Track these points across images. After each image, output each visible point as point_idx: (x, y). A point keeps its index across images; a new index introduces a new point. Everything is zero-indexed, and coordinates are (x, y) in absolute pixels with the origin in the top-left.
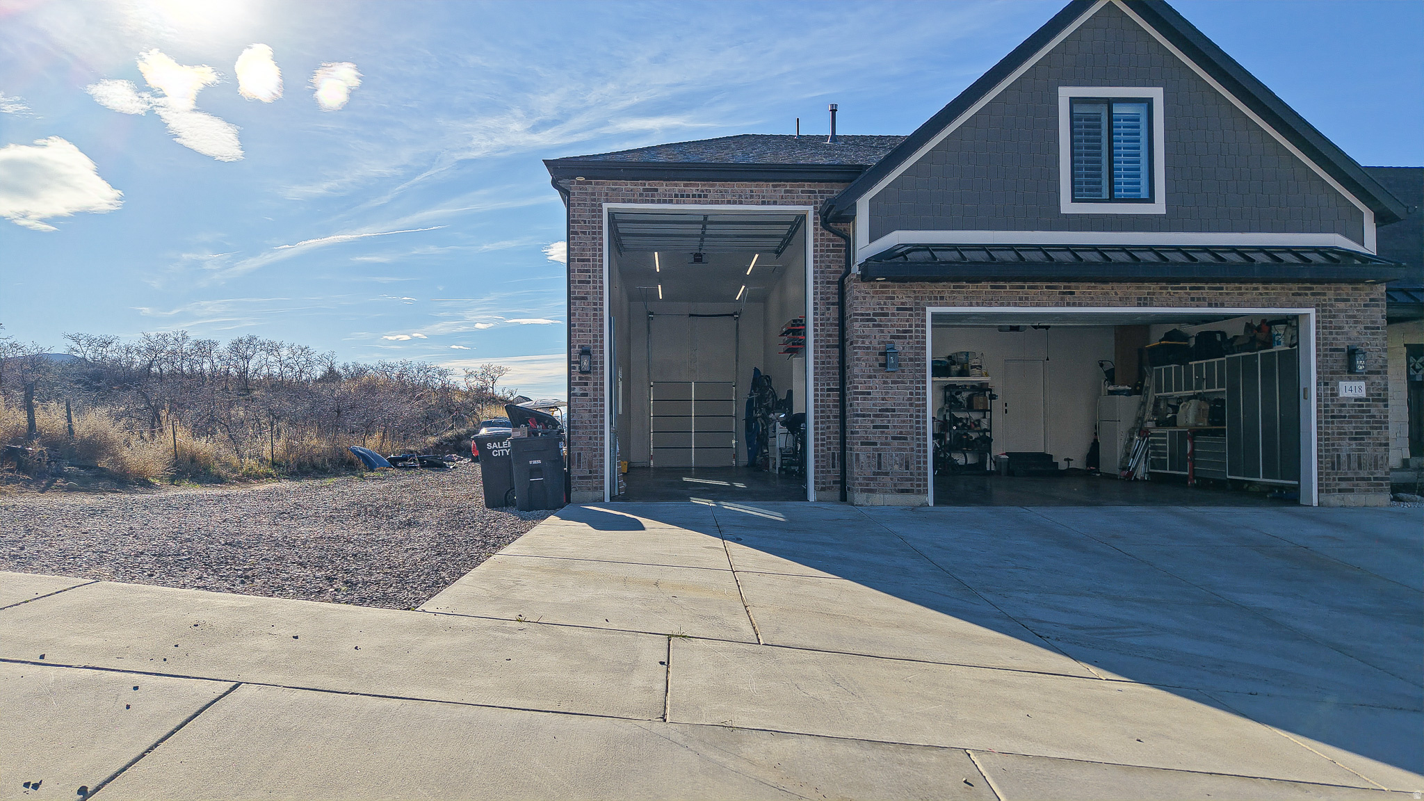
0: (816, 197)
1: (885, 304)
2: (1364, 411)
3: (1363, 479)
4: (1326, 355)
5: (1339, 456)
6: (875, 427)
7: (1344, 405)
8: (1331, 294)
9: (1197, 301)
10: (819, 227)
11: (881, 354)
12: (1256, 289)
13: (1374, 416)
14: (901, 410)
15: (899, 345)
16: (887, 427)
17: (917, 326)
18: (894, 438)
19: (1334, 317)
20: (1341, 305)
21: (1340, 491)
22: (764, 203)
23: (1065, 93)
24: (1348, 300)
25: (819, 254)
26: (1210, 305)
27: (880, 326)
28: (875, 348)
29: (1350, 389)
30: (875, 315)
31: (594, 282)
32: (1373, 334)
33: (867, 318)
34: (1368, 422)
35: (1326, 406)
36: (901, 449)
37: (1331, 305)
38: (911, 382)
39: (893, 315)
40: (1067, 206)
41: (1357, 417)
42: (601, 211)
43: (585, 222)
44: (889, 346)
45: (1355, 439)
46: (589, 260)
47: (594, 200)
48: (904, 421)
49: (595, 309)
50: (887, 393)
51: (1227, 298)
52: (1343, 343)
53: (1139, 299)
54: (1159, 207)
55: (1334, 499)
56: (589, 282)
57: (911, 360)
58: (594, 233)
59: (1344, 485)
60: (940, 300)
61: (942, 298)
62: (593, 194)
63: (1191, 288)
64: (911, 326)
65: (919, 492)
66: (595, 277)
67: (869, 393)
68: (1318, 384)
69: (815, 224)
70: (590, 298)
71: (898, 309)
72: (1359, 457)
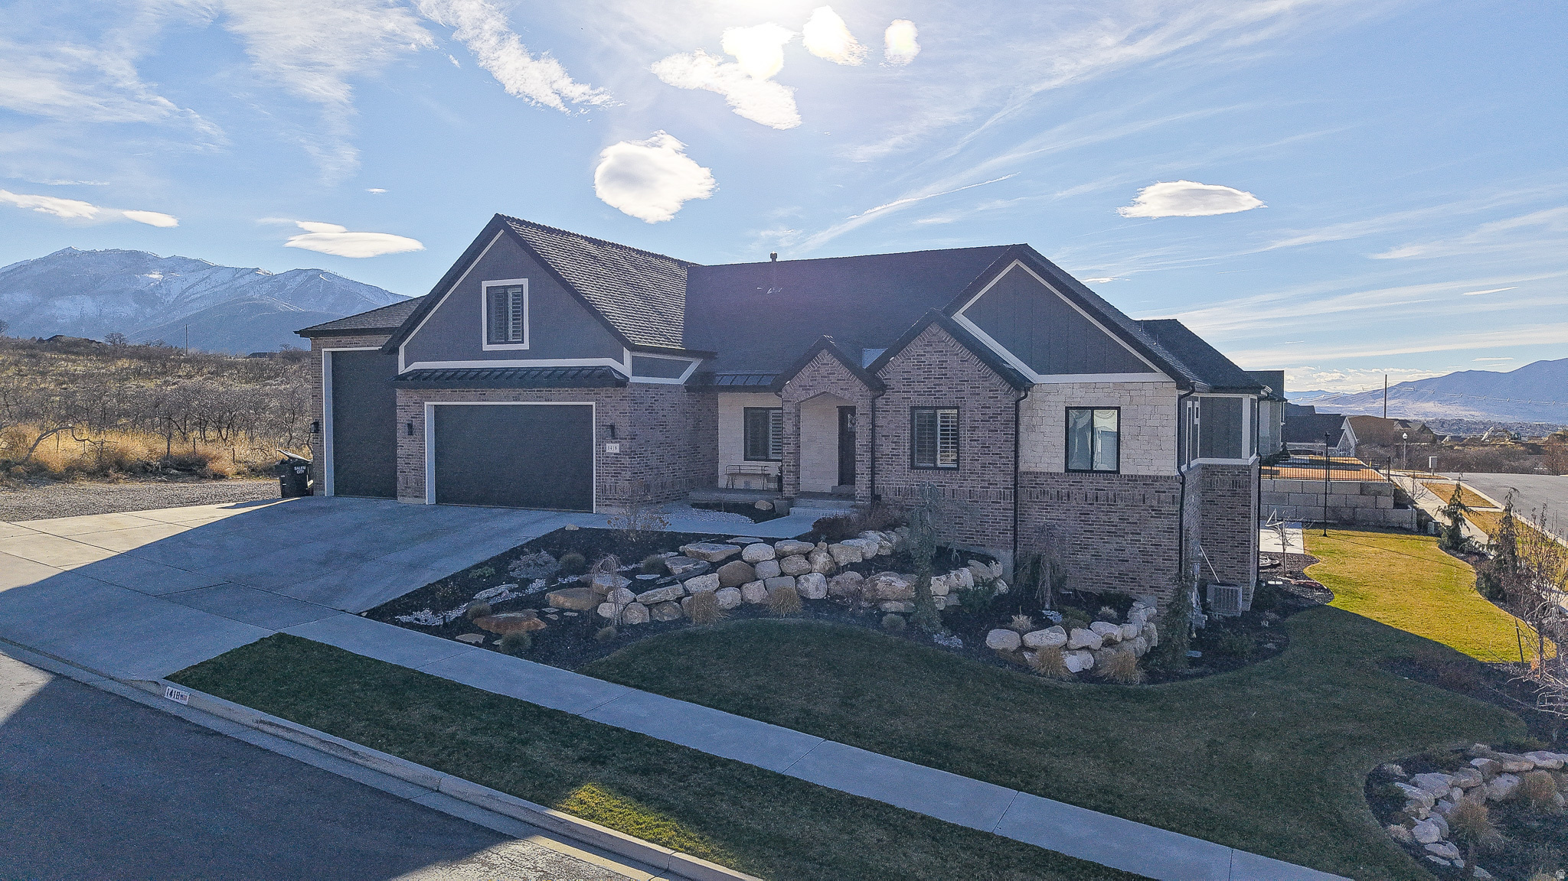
1: (409, 400)
2: (618, 461)
3: (616, 499)
4: (599, 428)
5: (605, 486)
6: (405, 463)
7: (608, 457)
8: (604, 393)
11: (408, 426)
12: (567, 391)
13: (623, 464)
14: (415, 455)
15: (415, 422)
16: (410, 463)
18: (413, 470)
19: (605, 406)
20: (609, 400)
21: (606, 506)
23: (485, 284)
24: (611, 397)
26: (546, 400)
27: (407, 411)
28: (405, 423)
29: (612, 448)
30: (405, 406)
32: (623, 416)
33: (402, 407)
34: (620, 467)
35: (600, 458)
36: (415, 475)
37: (604, 400)
38: (419, 441)
39: (412, 406)
40: (486, 347)
41: (615, 464)
42: (321, 352)
43: (316, 358)
44: (411, 422)
45: (614, 476)
46: (317, 377)
47: (319, 348)
48: (417, 461)
49: (320, 401)
50: (410, 446)
51: (554, 396)
52: (608, 422)
53: (513, 397)
54: (526, 346)
55: (603, 510)
56: (318, 388)
57: (419, 429)
58: (319, 364)
59: (608, 502)
60: (429, 399)
61: (431, 397)
62: (319, 344)
63: (537, 391)
64: (419, 411)
65: (423, 498)
66: (319, 385)
67: (403, 447)
68: (597, 445)
70: (319, 396)
71: (413, 403)
72: (615, 487)
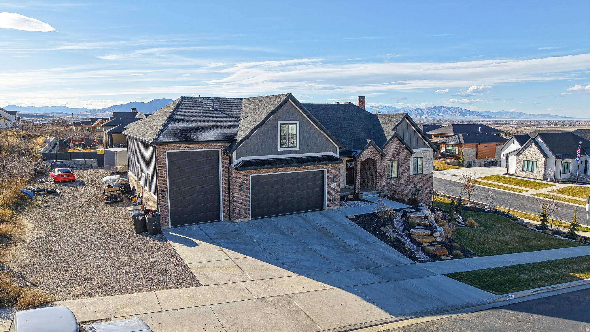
0: (222, 146)
1: (240, 175)
3: (335, 203)
4: (329, 179)
5: (331, 199)
6: (238, 204)
7: (332, 189)
8: (330, 165)
9: (305, 169)
10: (223, 154)
11: (240, 187)
14: (244, 199)
15: (244, 184)
16: (241, 204)
17: (248, 179)
18: (243, 206)
19: (331, 170)
20: (332, 168)
21: (331, 206)
22: (209, 149)
23: (279, 123)
24: (333, 166)
25: (223, 161)
26: (308, 170)
27: (239, 180)
28: (238, 185)
29: (333, 185)
30: (238, 177)
31: (164, 172)
32: (337, 173)
33: (236, 179)
34: (336, 192)
35: (329, 189)
36: (244, 208)
37: (330, 168)
38: (246, 193)
39: (242, 177)
40: (280, 149)
41: (334, 191)
42: (165, 153)
43: (161, 156)
44: (242, 185)
45: (334, 195)
46: (162, 166)
47: (163, 150)
48: (245, 202)
49: (165, 179)
50: (241, 196)
51: (311, 168)
52: (332, 176)
53: (294, 169)
54: (298, 148)
55: (330, 208)
56: (163, 172)
57: (246, 187)
58: (164, 159)
60: (253, 173)
61: (253, 172)
62: (163, 148)
63: (304, 166)
64: (246, 179)
65: (248, 218)
66: (164, 170)
67: (237, 196)
68: (327, 184)
69: (222, 153)
70: (163, 176)
71: (243, 176)
72: (334, 199)
